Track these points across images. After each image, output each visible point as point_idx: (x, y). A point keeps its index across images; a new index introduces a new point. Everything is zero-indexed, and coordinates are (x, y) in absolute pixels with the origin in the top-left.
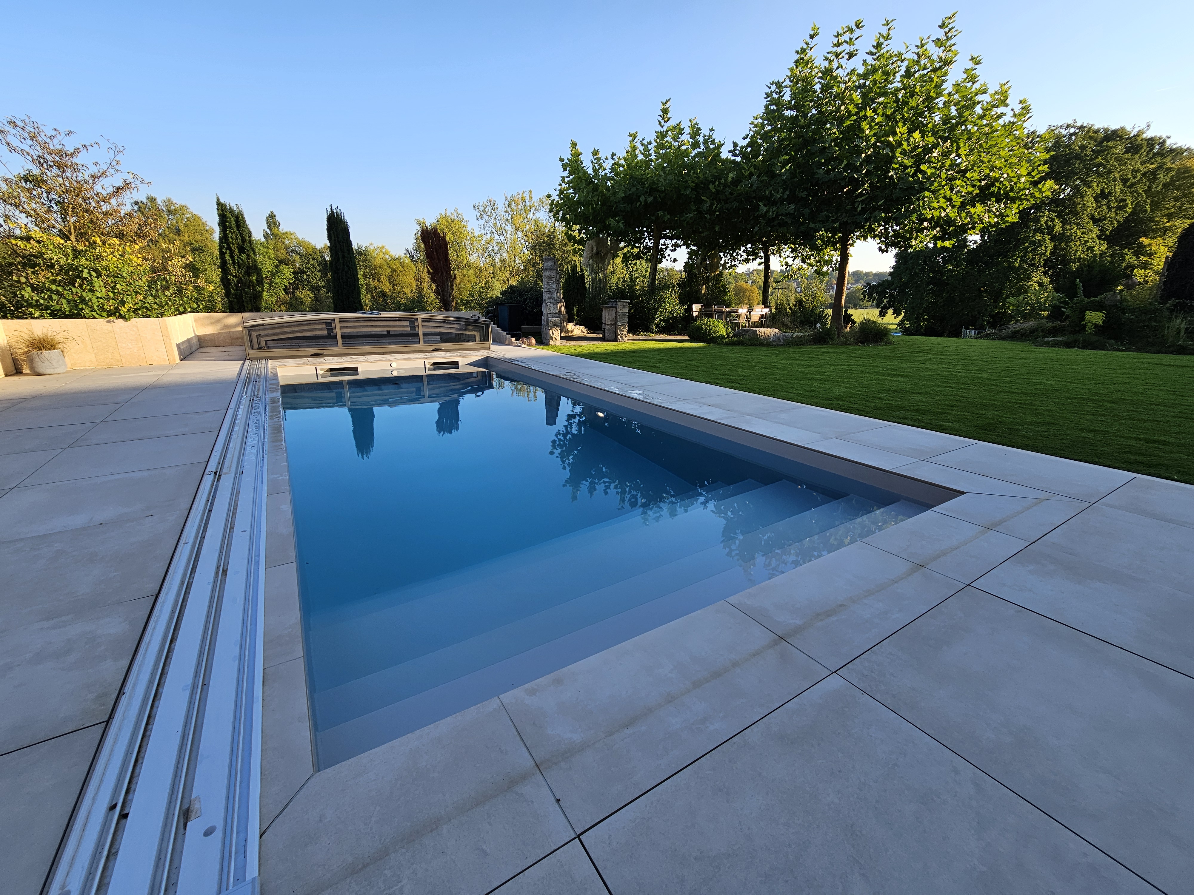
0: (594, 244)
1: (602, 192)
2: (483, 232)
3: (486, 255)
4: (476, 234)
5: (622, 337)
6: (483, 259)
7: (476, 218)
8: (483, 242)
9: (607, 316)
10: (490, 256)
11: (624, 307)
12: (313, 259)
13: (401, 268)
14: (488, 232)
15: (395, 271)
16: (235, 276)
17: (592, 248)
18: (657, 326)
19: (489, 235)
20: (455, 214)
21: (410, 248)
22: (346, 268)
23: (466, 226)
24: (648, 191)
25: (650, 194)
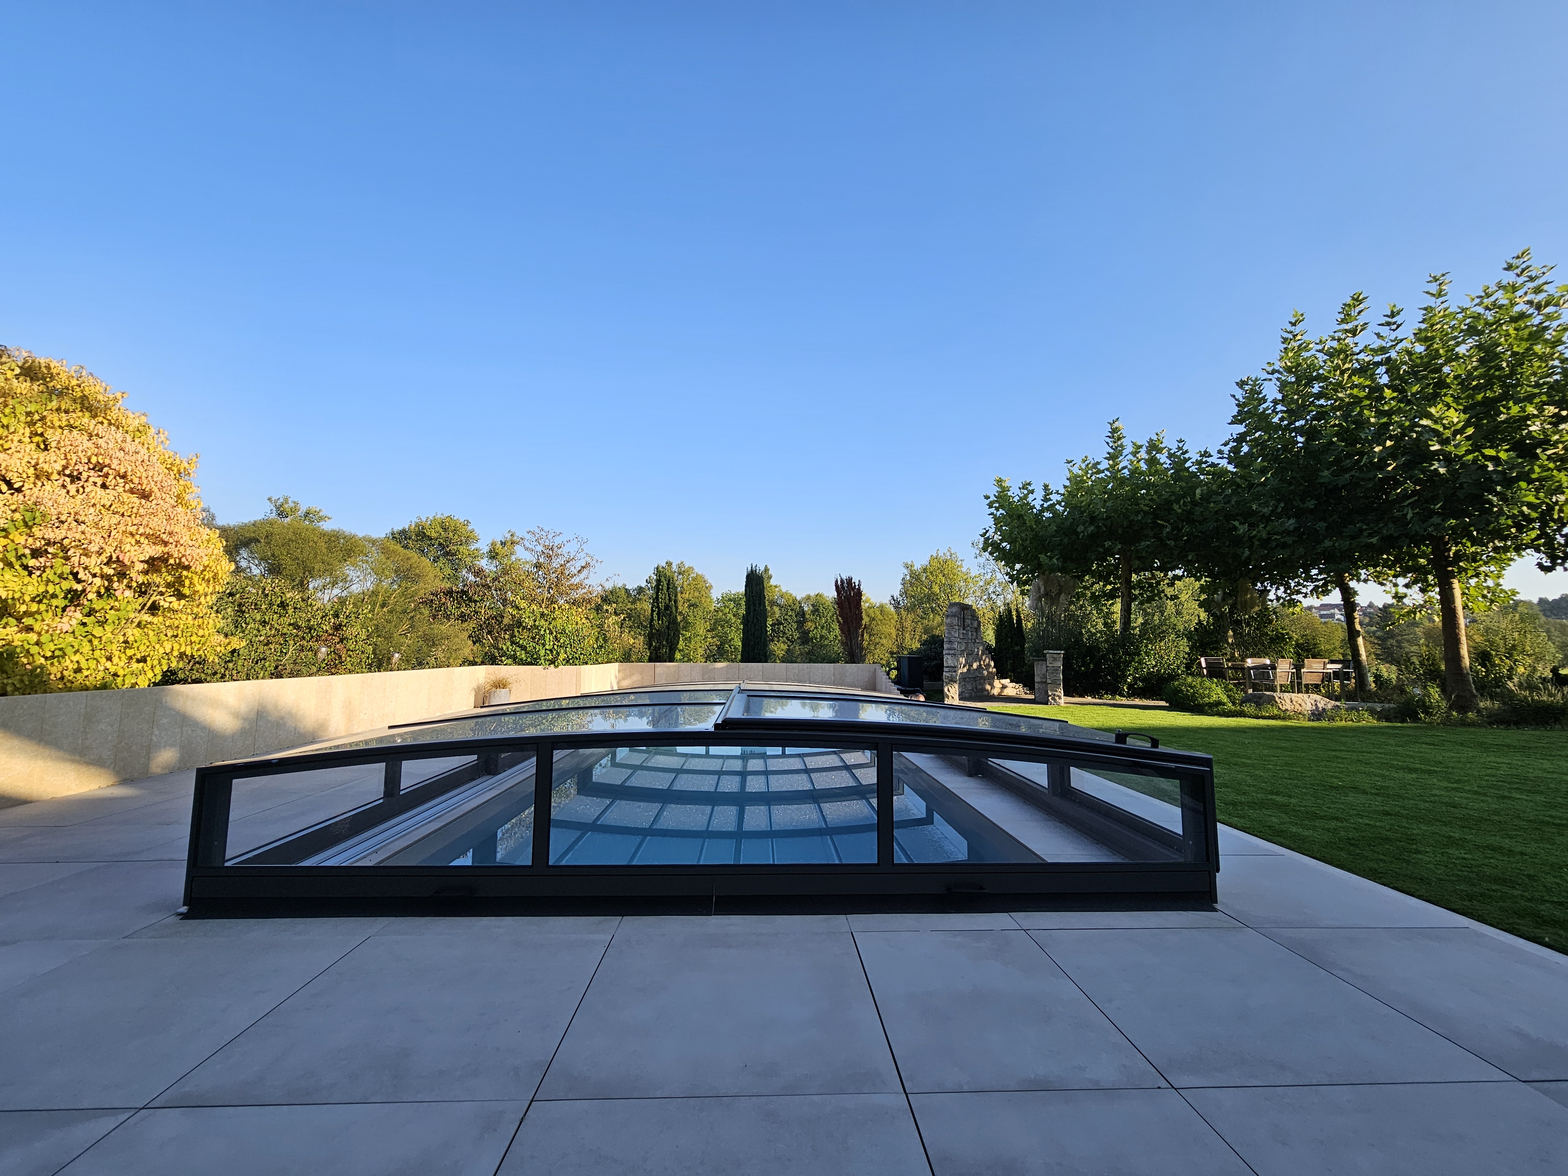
0: (1041, 583)
1: (1031, 527)
2: (983, 571)
3: (985, 597)
4: (973, 575)
5: (1053, 699)
7: (974, 555)
8: (981, 583)
9: (1039, 670)
10: (990, 599)
11: (1055, 659)
12: (792, 610)
13: (880, 617)
14: (989, 571)
15: (874, 619)
17: (1039, 588)
18: (1130, 686)
19: (989, 574)
20: (948, 554)
21: (897, 594)
22: (755, 621)
23: (961, 566)
24: (1088, 519)
25: (1091, 523)
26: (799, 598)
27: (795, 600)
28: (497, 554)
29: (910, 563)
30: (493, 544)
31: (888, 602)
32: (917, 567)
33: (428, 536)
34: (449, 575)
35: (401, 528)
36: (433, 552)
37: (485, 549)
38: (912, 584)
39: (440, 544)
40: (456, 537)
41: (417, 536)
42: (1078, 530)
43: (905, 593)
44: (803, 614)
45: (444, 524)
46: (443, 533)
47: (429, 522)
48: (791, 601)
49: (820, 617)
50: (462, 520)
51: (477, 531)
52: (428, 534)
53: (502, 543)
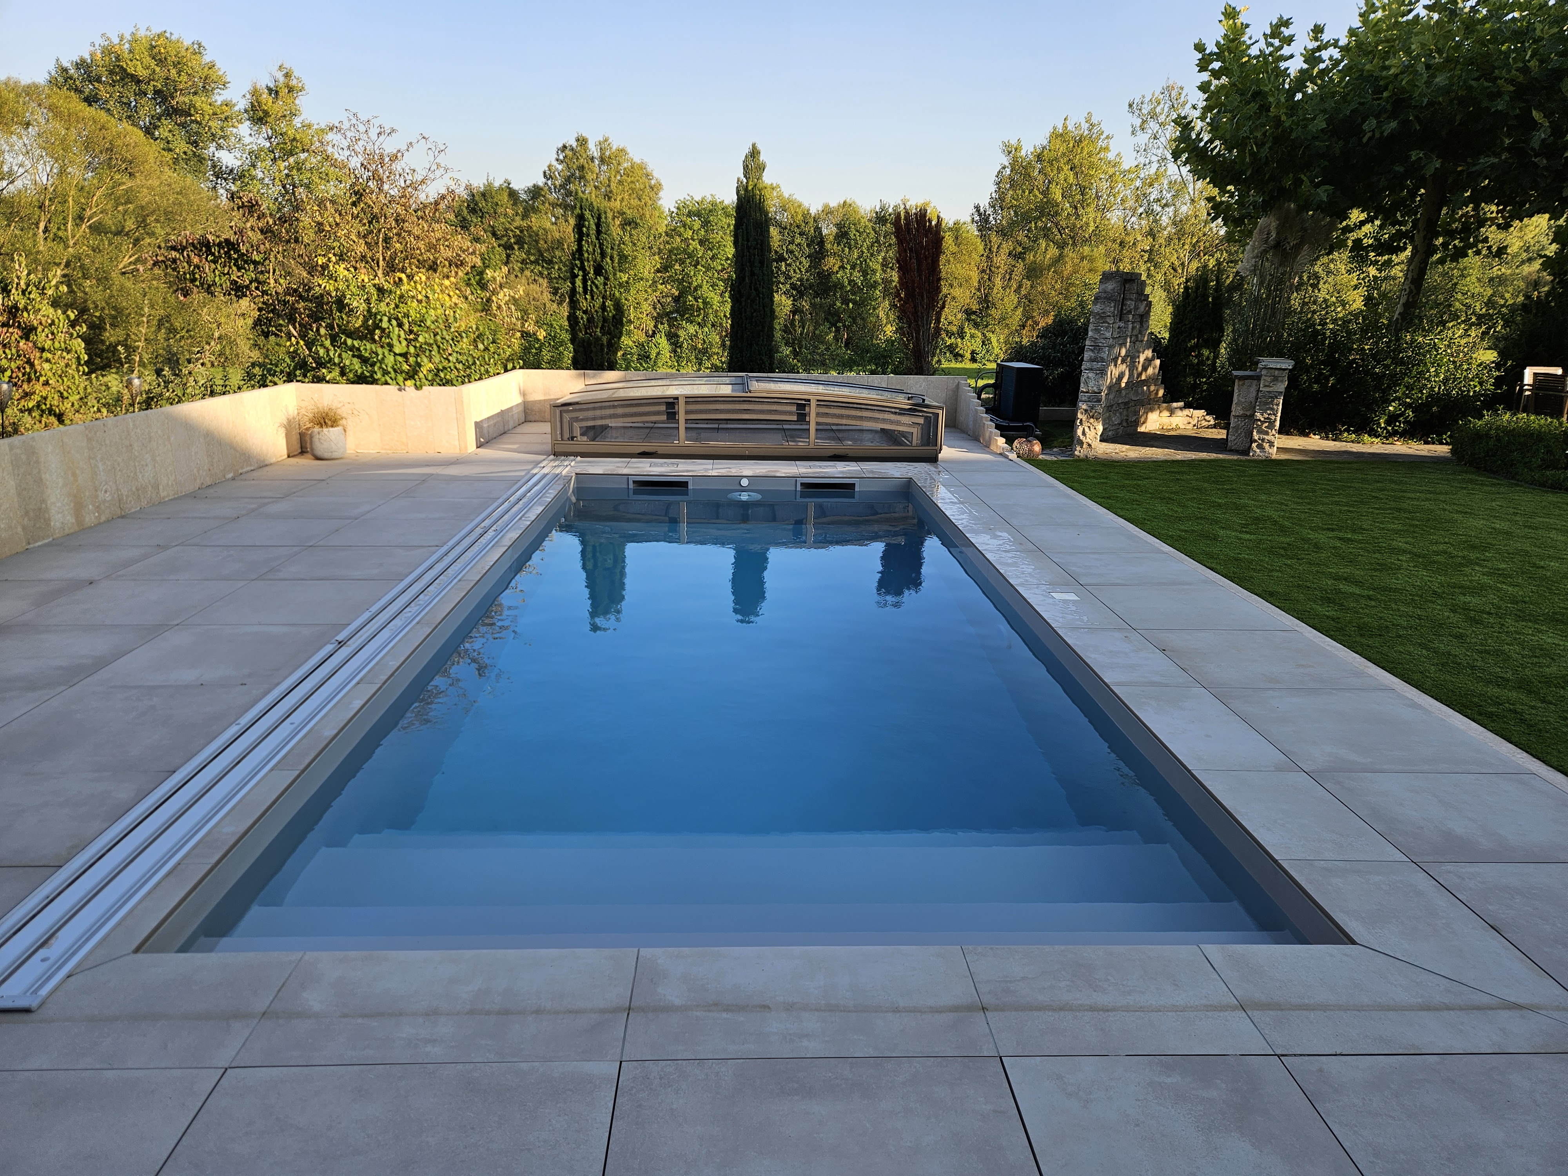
2: (1142, 160)
3: (1141, 210)
4: (1125, 166)
6: (1133, 219)
8: (1138, 183)
9: (1243, 394)
10: (1149, 212)
11: (1276, 379)
12: (801, 233)
14: (1154, 159)
16: (585, 312)
19: (1155, 166)
20: (1085, 126)
21: (985, 203)
23: (1106, 149)
24: (1389, 107)
25: (1393, 115)
26: (813, 211)
27: (806, 215)
28: (266, 113)
29: (1014, 142)
30: (255, 93)
31: (969, 219)
32: (1028, 150)
33: (132, 76)
34: (185, 153)
35: (76, 58)
36: (147, 109)
37: (242, 104)
38: (1013, 184)
39: (157, 92)
40: (184, 78)
41: (111, 72)
42: (1365, 127)
43: (999, 202)
44: (818, 241)
45: (156, 51)
46: (158, 69)
47: (127, 46)
48: (800, 217)
49: (850, 248)
50: (187, 43)
51: (222, 67)
52: (131, 70)
53: (270, 90)
